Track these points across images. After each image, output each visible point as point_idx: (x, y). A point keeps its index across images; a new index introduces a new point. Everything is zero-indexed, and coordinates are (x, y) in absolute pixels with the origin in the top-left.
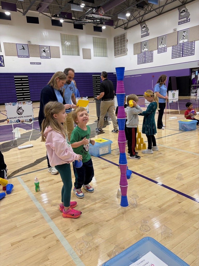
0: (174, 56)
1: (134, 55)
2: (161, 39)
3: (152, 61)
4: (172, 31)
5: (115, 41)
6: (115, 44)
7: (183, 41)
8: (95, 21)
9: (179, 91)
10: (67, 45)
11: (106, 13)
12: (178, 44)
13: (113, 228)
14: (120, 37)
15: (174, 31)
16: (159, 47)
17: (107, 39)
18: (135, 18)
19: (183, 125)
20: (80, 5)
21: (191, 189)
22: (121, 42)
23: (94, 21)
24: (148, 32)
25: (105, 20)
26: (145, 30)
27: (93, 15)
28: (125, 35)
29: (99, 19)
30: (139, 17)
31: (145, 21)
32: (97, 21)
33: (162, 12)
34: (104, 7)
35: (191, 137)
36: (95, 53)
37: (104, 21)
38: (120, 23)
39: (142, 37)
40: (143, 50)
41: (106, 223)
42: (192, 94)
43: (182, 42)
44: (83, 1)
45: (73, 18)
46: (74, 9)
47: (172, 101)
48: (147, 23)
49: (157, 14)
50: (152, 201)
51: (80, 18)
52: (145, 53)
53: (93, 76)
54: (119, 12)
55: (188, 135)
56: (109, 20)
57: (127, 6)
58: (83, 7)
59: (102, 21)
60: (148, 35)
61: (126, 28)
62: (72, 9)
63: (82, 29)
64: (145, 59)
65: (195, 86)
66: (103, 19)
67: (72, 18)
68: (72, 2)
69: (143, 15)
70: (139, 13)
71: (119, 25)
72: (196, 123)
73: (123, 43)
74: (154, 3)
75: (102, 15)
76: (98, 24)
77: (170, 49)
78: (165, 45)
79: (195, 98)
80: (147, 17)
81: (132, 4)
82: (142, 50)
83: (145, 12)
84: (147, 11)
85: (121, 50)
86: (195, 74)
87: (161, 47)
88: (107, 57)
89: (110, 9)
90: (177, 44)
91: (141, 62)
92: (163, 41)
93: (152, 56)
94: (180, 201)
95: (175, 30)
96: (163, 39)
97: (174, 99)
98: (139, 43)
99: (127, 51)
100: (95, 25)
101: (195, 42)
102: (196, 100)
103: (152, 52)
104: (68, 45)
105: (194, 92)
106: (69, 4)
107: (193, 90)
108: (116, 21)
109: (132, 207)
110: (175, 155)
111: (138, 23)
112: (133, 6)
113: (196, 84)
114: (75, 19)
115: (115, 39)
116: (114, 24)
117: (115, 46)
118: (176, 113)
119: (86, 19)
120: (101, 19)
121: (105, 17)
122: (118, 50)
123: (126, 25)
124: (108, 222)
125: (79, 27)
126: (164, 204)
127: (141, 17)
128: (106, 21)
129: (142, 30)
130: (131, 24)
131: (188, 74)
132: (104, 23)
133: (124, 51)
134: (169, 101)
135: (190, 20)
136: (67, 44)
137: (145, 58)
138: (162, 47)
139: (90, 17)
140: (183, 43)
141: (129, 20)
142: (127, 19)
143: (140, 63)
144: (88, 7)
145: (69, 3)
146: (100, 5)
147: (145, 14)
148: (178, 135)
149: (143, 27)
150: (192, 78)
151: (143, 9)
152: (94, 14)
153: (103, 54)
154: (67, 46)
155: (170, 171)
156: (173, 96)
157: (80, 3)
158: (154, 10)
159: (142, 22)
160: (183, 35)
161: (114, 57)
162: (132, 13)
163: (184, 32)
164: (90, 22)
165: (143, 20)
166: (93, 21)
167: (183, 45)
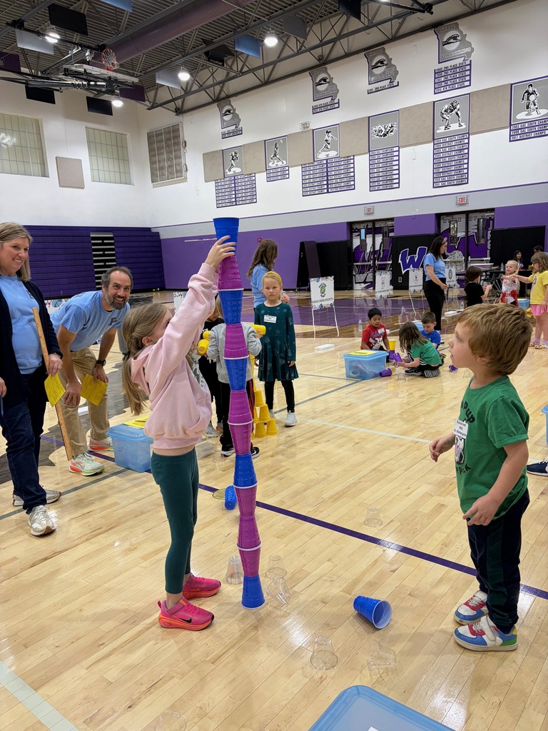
0: (309, 189)
1: (206, 181)
2: (273, 147)
3: (255, 200)
4: (297, 128)
5: (150, 144)
6: (151, 150)
7: (327, 155)
8: (92, 83)
9: (334, 278)
10: (5, 144)
11: (121, 65)
12: (314, 161)
13: (234, 679)
14: (166, 133)
15: (304, 128)
16: (271, 164)
17: (128, 136)
18: (202, 88)
19: (354, 364)
20: (44, 35)
21: (412, 532)
22: (168, 146)
23: (89, 84)
24: (240, 126)
25: (122, 83)
26: (232, 119)
27: (86, 66)
28: (178, 130)
29: (104, 80)
30: (213, 85)
31: (228, 97)
32: (98, 83)
33: (271, 79)
34: (117, 47)
35: (378, 394)
36: (96, 172)
37: (118, 86)
38: (163, 96)
39: (224, 136)
40: (230, 170)
41: (213, 666)
42: (357, 287)
43: (324, 157)
44: (54, 26)
45: (24, 70)
46: (26, 43)
47: (319, 304)
48: (236, 103)
49: (258, 82)
50: (324, 578)
51: (45, 71)
52: (235, 180)
53: (91, 236)
54: (159, 66)
55: (370, 389)
56: (133, 84)
57: (180, 52)
58: (57, 43)
59: (113, 86)
60: (238, 132)
61: (179, 111)
62: (20, 45)
63: (53, 102)
64: (235, 194)
65: (363, 266)
66: (116, 80)
67: (22, 68)
68: (18, 24)
69: (223, 82)
70: (212, 74)
71: (159, 101)
72: (384, 357)
73: (175, 151)
74: (251, 54)
75: (114, 71)
76: (100, 92)
77: (296, 172)
78: (285, 162)
79: (364, 294)
80: (233, 86)
81: (194, 50)
82: (227, 170)
83: (228, 74)
84: (234, 72)
85: (170, 166)
86: (360, 235)
87: (274, 166)
88: (130, 184)
89: (134, 56)
90: (312, 161)
91: (227, 201)
92: (278, 151)
93: (253, 188)
94: (394, 568)
95: (305, 125)
96: (277, 146)
97: (324, 298)
98: (216, 151)
99: (187, 170)
100: (91, 95)
101: (353, 159)
102: (365, 300)
103: (254, 178)
104: (10, 144)
105: (360, 281)
106: (10, 29)
107: (357, 276)
108: (153, 90)
109: (275, 605)
110: (353, 444)
111: (211, 100)
112: (197, 54)
113: (364, 260)
114: (29, 72)
115: (150, 136)
116: (146, 98)
117: (152, 155)
118: (330, 334)
119: (65, 75)
120: (109, 80)
121: (120, 76)
122: (162, 168)
123: (179, 102)
124: (217, 663)
125: (42, 94)
126: (358, 582)
127: (218, 86)
128: (124, 87)
129: (223, 121)
130: (191, 101)
131: (343, 237)
132: (118, 92)
133: (179, 172)
134: (313, 304)
135: (338, 103)
136: (5, 141)
137: (235, 191)
138: (277, 165)
139: (79, 73)
140: (327, 160)
141: (187, 91)
142: (182, 88)
143: (224, 205)
144: (68, 44)
145: (9, 27)
146: (105, 42)
147: (228, 79)
148: (345, 390)
149: (226, 112)
150: (354, 247)
151: (223, 65)
152: (88, 63)
153: (117, 174)
154: (5, 147)
155: (349, 487)
156: (323, 292)
157: (45, 31)
158: (250, 71)
159: (221, 100)
160: (327, 140)
161: (152, 185)
162: (194, 73)
163: (327, 132)
164: (79, 85)
165: (223, 95)
166: (85, 83)
167: (327, 163)
